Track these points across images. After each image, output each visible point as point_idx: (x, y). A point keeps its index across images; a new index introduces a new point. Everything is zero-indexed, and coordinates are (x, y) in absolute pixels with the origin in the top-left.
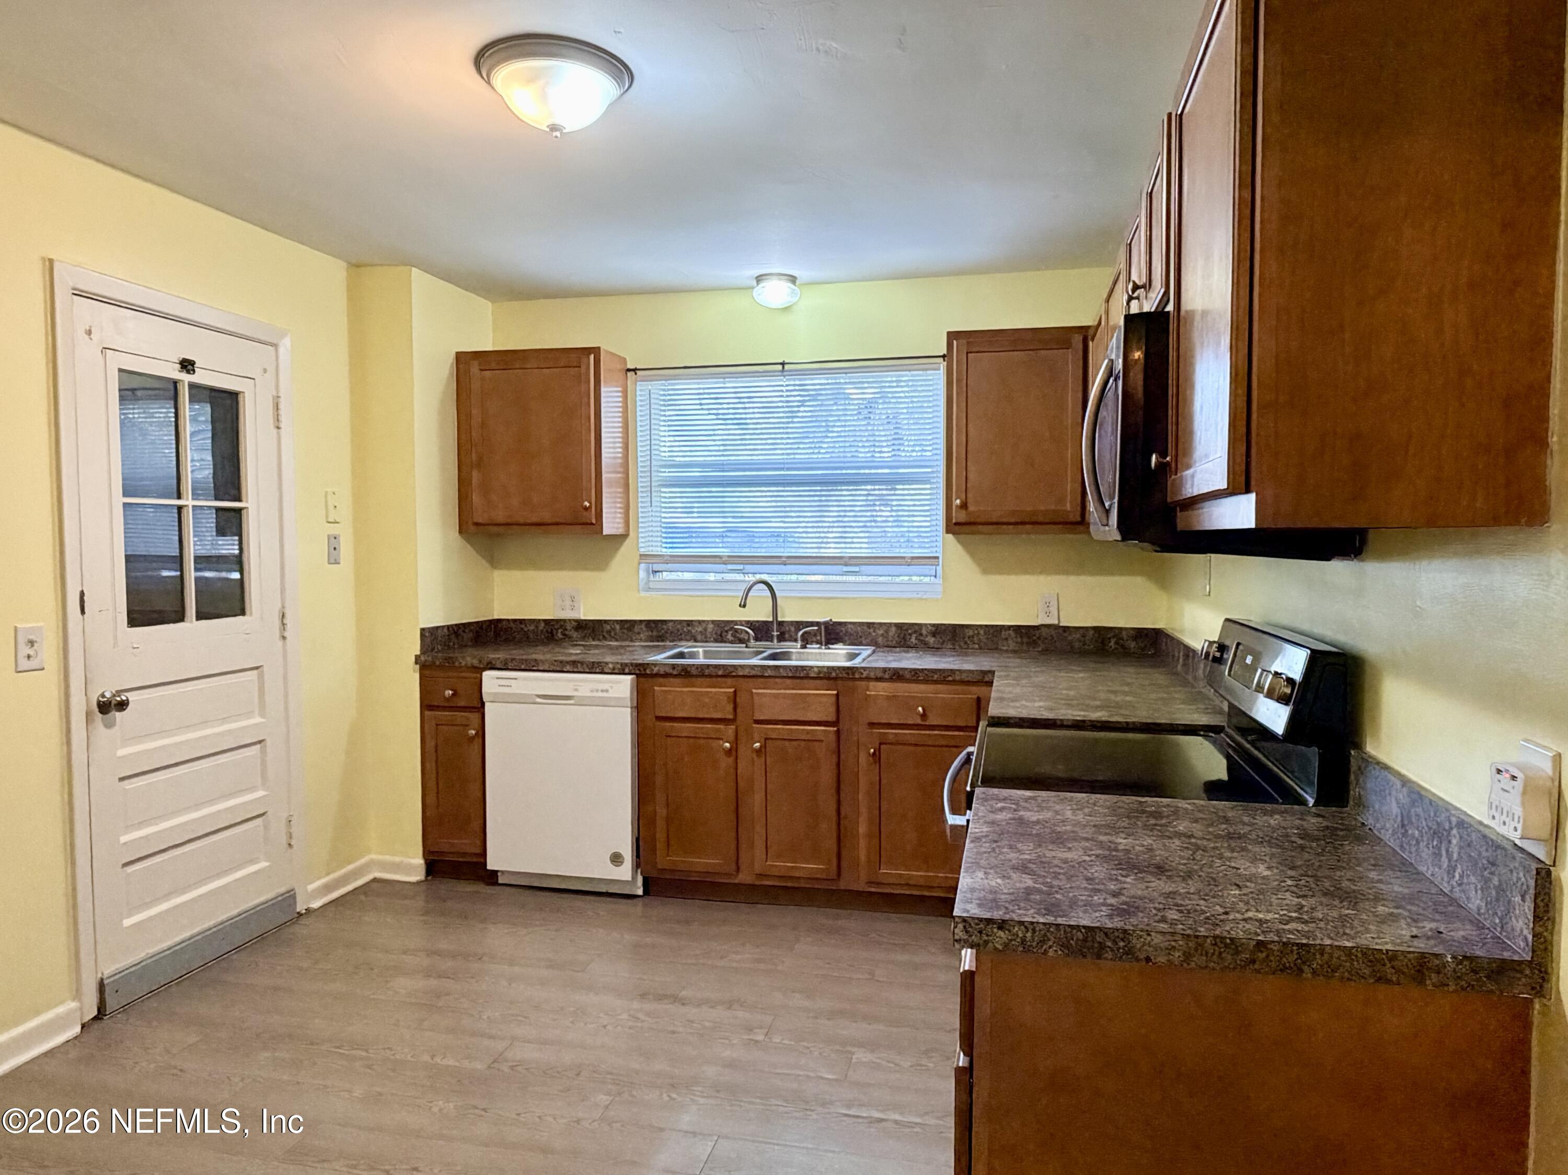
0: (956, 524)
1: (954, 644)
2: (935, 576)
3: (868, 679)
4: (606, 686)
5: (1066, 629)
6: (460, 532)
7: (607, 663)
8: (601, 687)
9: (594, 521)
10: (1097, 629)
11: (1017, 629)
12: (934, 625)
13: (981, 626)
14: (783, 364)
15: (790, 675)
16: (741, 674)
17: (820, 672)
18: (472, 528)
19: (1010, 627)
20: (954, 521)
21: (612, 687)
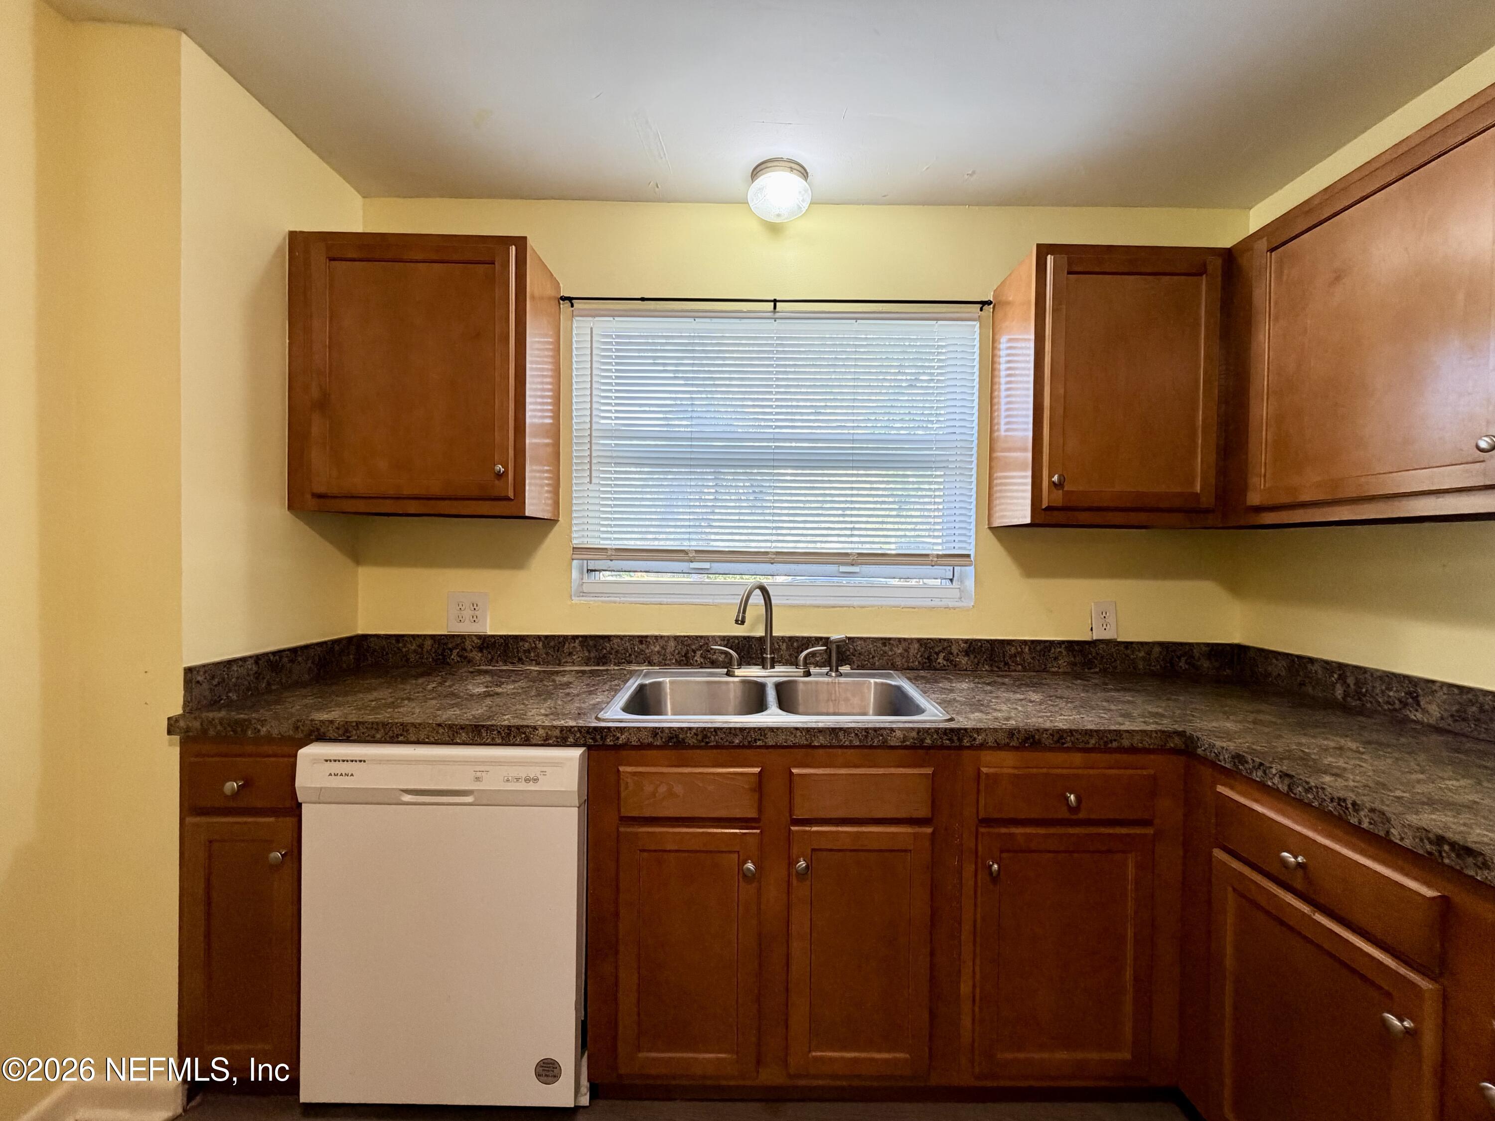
0: (1049, 508)
1: (991, 666)
2: (951, 580)
3: (982, 746)
4: (533, 772)
5: (1128, 645)
6: (290, 507)
7: (535, 728)
8: (523, 772)
9: (511, 494)
10: (1165, 646)
11: (1071, 646)
12: (966, 641)
13: (1025, 642)
14: (775, 301)
15: (857, 743)
16: (771, 743)
17: (905, 739)
18: (311, 502)
19: (1061, 643)
20: (1045, 504)
21: (544, 773)
